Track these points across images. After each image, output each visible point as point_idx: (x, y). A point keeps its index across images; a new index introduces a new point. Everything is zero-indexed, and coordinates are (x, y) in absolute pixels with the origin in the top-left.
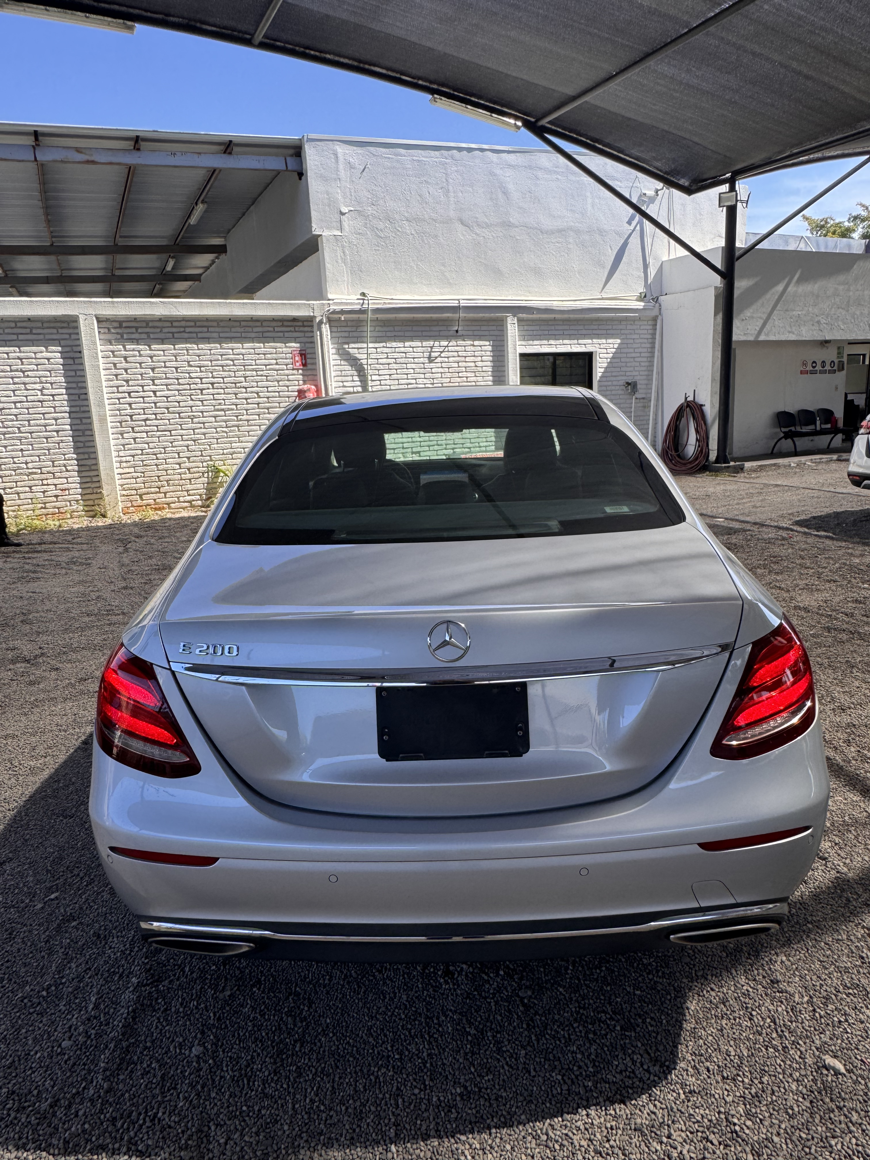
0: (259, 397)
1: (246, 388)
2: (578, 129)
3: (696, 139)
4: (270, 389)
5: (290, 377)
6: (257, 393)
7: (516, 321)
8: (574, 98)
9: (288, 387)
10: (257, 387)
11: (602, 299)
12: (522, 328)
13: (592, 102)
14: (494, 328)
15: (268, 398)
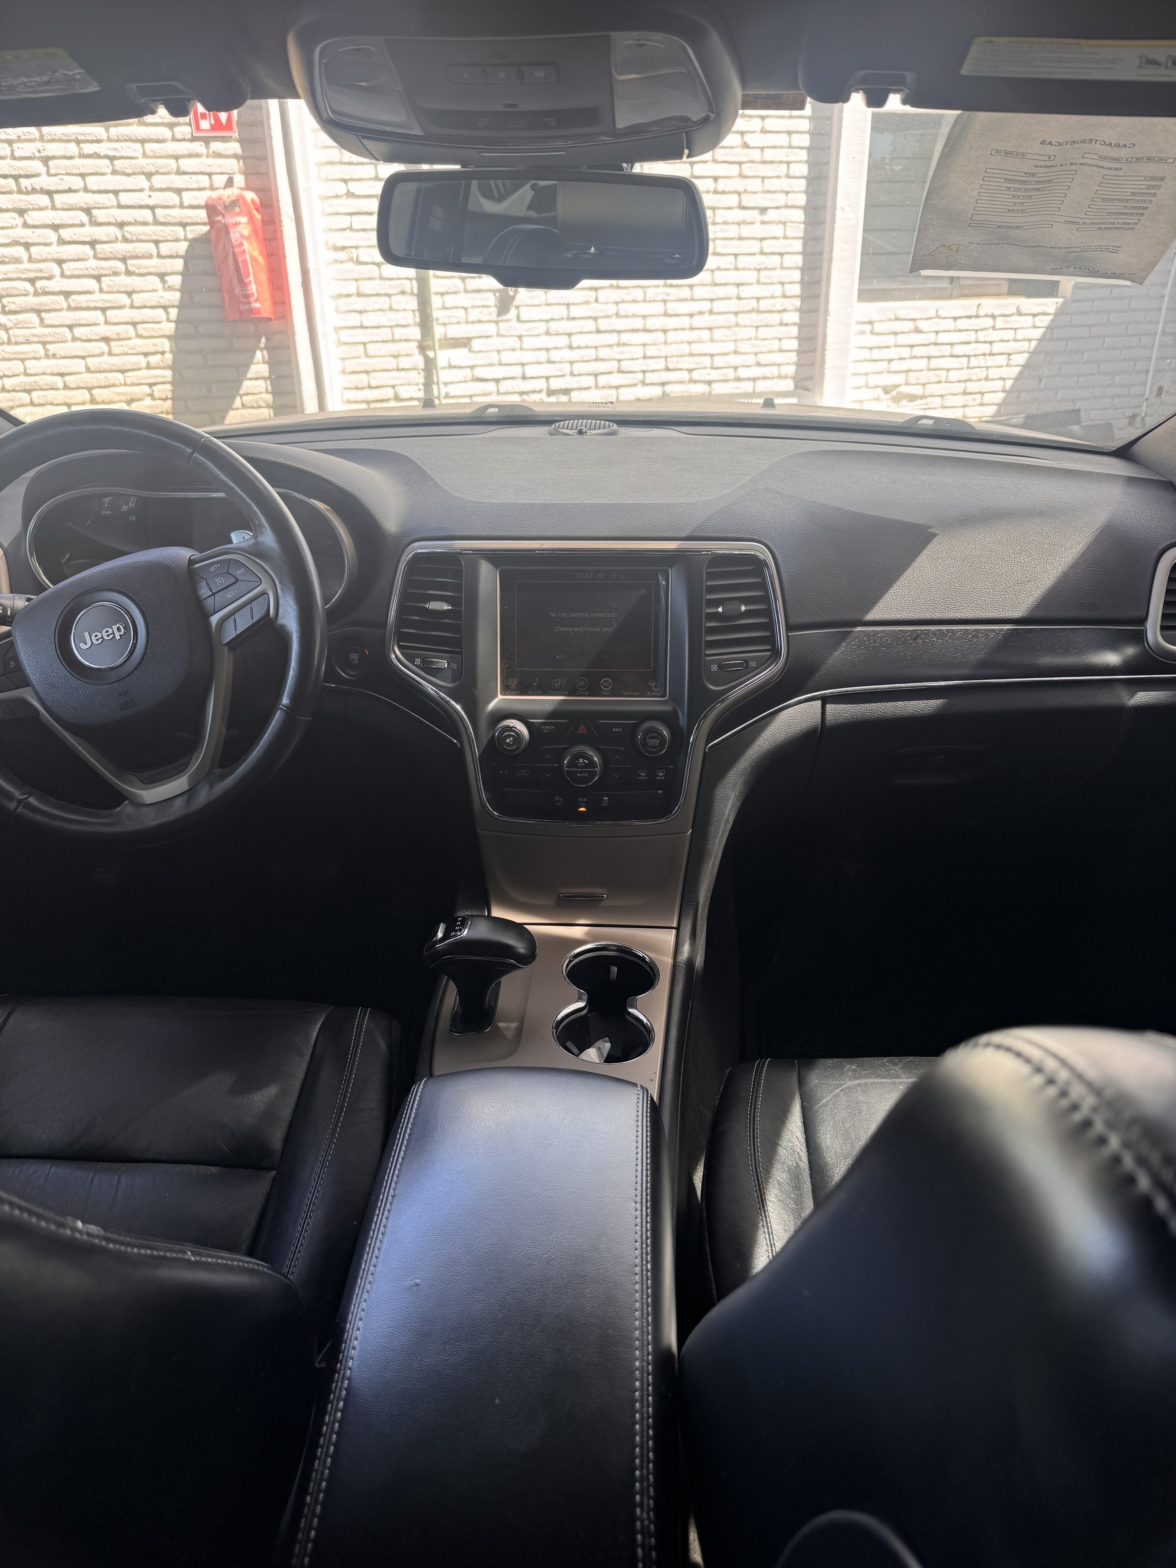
0: (95, 223)
1: (50, 193)
4: (124, 198)
5: (186, 164)
6: (88, 211)
9: (179, 191)
10: (86, 190)
15: (121, 225)
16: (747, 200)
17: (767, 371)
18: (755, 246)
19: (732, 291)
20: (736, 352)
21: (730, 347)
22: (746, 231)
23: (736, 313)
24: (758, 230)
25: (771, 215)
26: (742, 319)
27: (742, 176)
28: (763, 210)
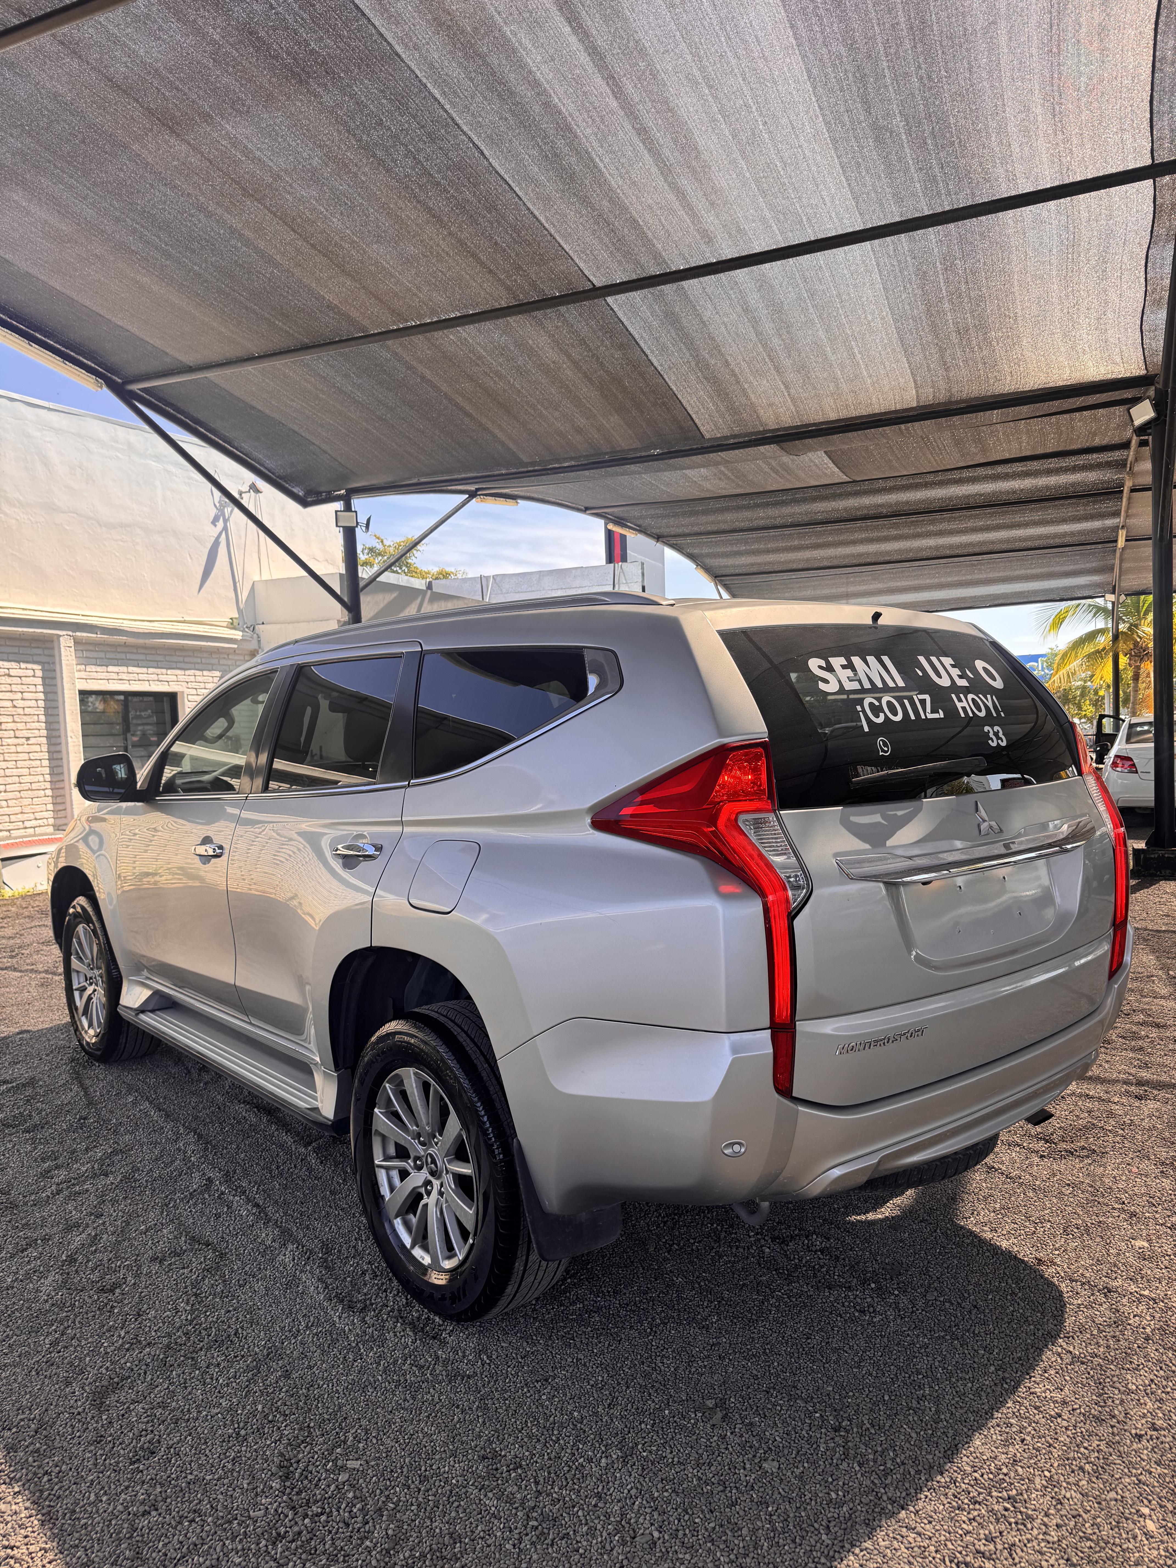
2: (179, 405)
3: (325, 447)
7: (72, 644)
8: (190, 369)
11: (184, 622)
12: (80, 654)
13: (212, 379)
14: (39, 651)
16: (18, 734)
17: (40, 822)
18: (26, 756)
19: (16, 779)
20: (22, 813)
21: (19, 809)
22: (19, 749)
23: (20, 791)
24: (26, 748)
25: (32, 741)
26: (23, 794)
27: (14, 722)
28: (28, 739)
